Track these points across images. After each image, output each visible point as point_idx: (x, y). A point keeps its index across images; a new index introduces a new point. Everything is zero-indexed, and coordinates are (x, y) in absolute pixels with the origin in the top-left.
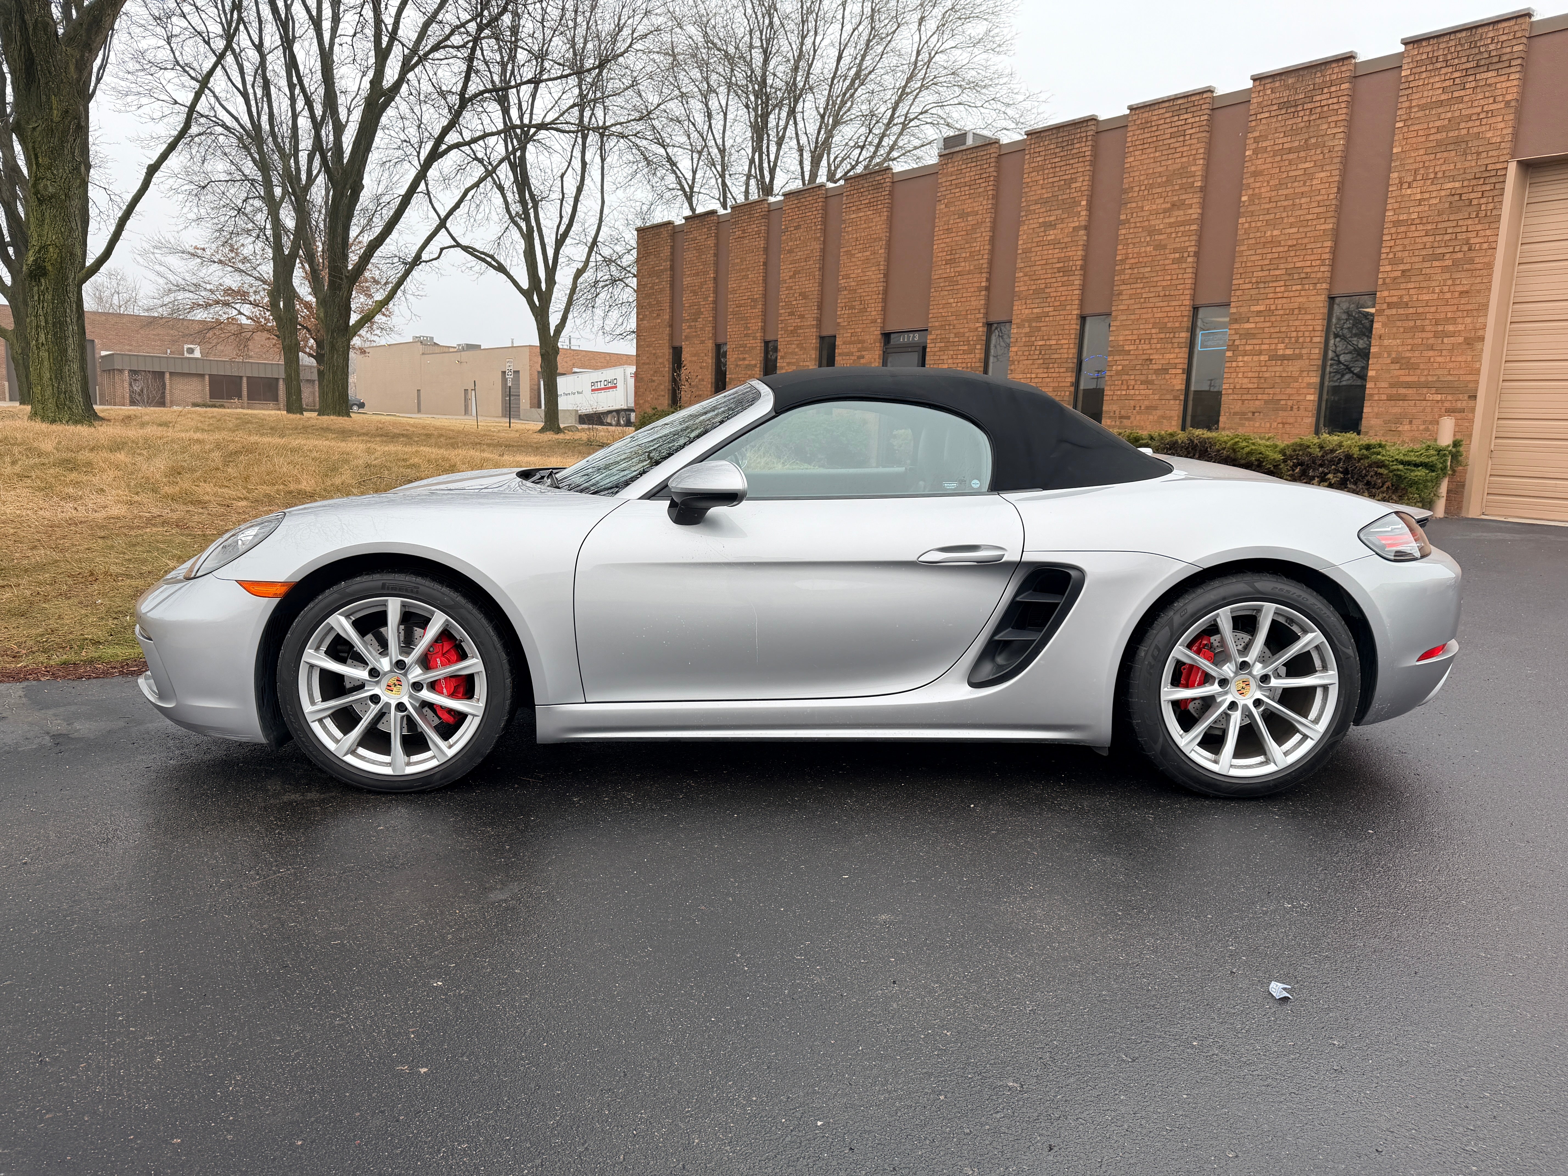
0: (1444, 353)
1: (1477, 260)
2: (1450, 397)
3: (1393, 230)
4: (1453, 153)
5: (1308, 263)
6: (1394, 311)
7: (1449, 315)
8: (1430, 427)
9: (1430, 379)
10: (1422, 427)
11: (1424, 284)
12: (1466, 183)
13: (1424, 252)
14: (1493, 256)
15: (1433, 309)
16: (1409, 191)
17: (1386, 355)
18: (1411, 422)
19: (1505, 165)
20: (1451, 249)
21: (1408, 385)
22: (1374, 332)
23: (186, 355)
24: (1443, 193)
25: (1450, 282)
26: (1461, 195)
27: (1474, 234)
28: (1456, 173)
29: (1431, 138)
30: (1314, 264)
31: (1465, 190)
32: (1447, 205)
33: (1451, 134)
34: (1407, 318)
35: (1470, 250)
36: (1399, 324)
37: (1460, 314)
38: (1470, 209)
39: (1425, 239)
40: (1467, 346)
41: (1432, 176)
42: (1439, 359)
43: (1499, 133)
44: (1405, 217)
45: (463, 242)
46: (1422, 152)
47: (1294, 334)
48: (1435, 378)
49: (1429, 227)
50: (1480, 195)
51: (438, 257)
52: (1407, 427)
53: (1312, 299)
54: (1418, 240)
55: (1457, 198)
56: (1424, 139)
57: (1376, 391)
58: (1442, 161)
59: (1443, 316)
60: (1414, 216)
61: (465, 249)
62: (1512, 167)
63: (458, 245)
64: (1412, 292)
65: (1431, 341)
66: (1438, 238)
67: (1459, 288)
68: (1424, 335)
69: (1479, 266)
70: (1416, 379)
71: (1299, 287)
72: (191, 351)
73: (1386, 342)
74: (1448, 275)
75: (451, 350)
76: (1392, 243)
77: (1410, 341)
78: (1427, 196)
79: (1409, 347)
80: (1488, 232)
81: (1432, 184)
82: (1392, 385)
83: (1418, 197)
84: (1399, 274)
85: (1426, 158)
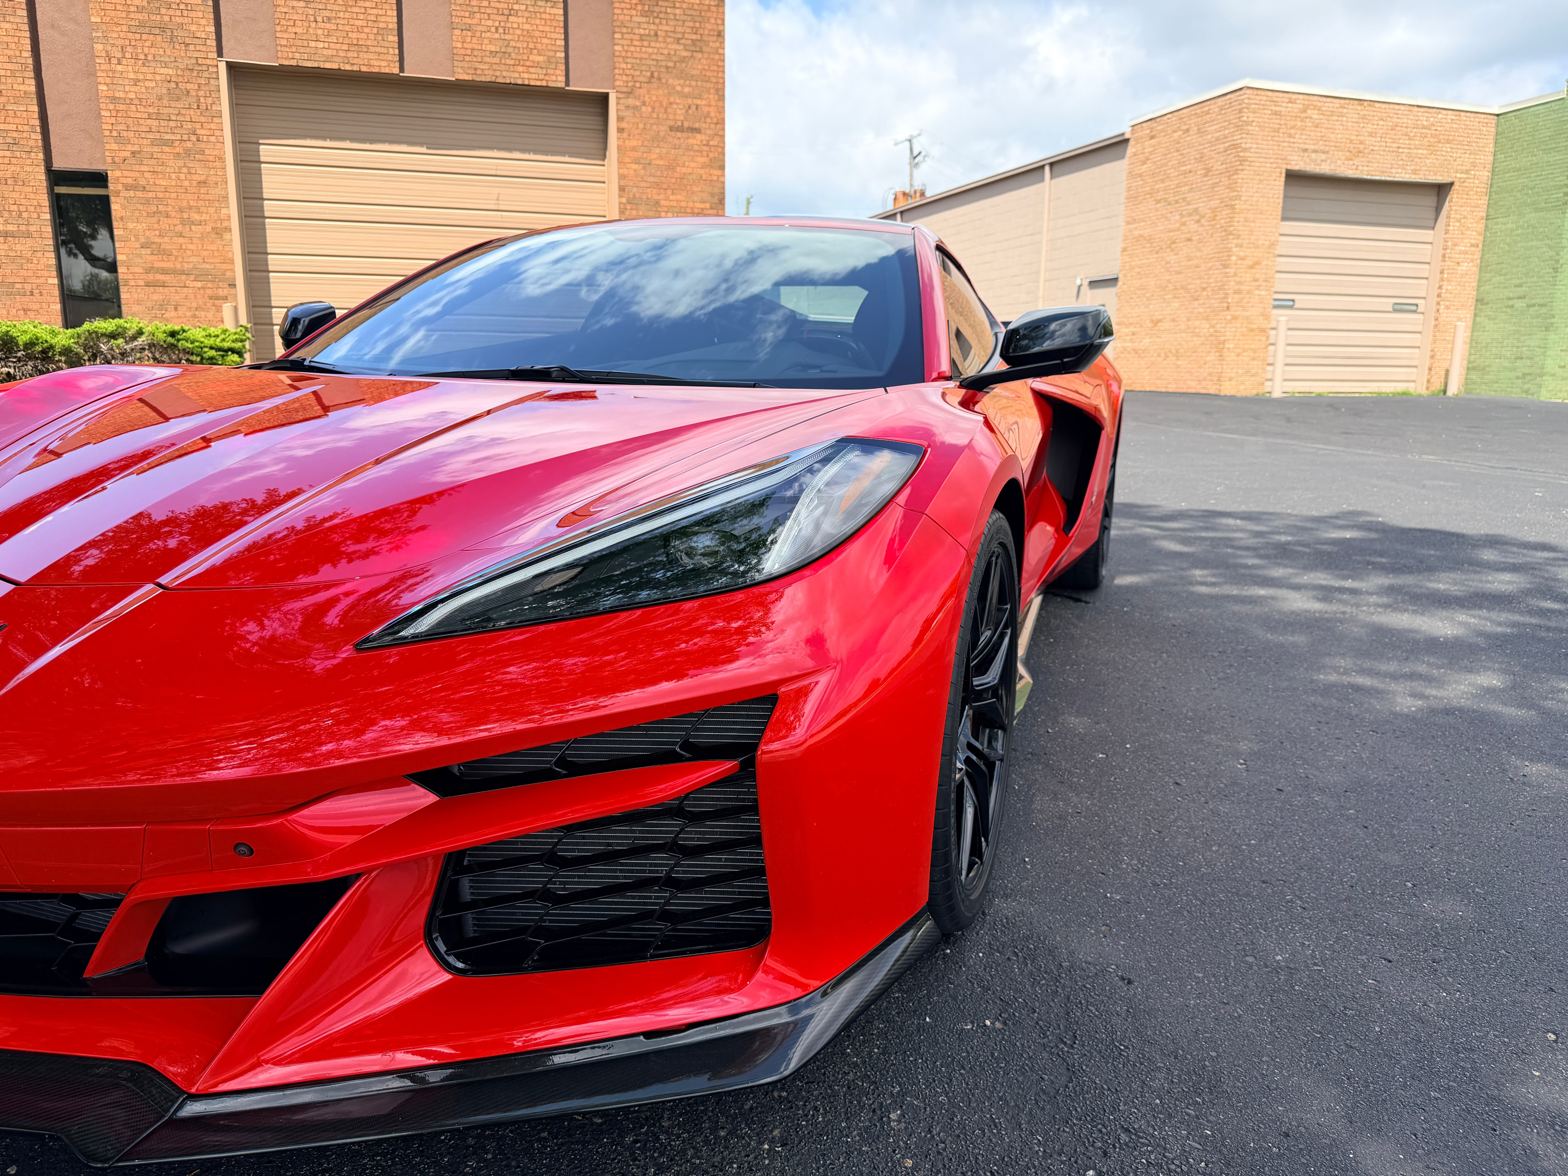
0: (195, 240)
1: (207, 152)
2: (210, 285)
3: (111, 107)
4: (159, 38)
5: (14, 127)
6: (132, 193)
7: (192, 203)
8: (197, 313)
9: (186, 266)
10: (189, 314)
11: (159, 169)
12: (179, 72)
13: (150, 136)
14: (222, 150)
15: (174, 195)
16: (119, 68)
17: (133, 239)
18: (176, 309)
19: (215, 63)
20: (179, 137)
21: (164, 271)
22: (113, 213)
24: (158, 78)
25: (185, 170)
26: (177, 84)
27: (198, 126)
28: (167, 59)
29: (132, 16)
30: (20, 128)
31: (180, 79)
32: (164, 91)
33: (154, 18)
34: (148, 202)
35: (198, 140)
36: (141, 207)
37: (201, 203)
38: (189, 100)
39: (149, 122)
40: (216, 236)
41: (142, 57)
42: (191, 247)
43: (202, 29)
44: (122, 95)
46: (125, 28)
47: (15, 208)
48: (191, 266)
49: (151, 110)
50: (196, 87)
52: (173, 314)
53: (29, 169)
54: (141, 121)
55: (173, 85)
56: (124, 15)
57: (131, 276)
58: (148, 44)
59: (185, 204)
60: (132, 96)
62: (222, 67)
64: (146, 175)
65: (179, 228)
66: (163, 123)
67: (196, 177)
68: (170, 221)
69: (211, 158)
70: (172, 266)
71: (8, 154)
73: (131, 226)
74: (180, 163)
76: (113, 120)
77: (156, 226)
78: (141, 77)
79: (157, 233)
80: (213, 126)
81: (144, 65)
82: (148, 271)
83: (132, 76)
84: (128, 154)
85: (130, 35)
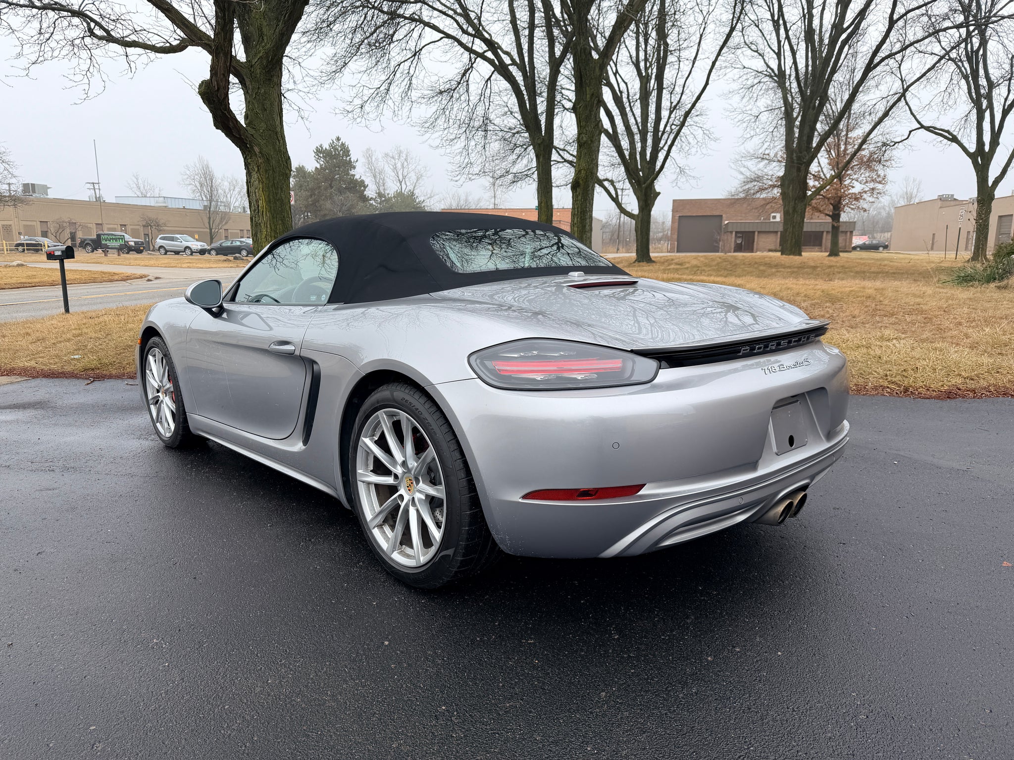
23: (772, 220)
45: (926, 124)
51: (907, 138)
61: (928, 129)
63: (922, 127)
72: (774, 217)
75: (964, 202)
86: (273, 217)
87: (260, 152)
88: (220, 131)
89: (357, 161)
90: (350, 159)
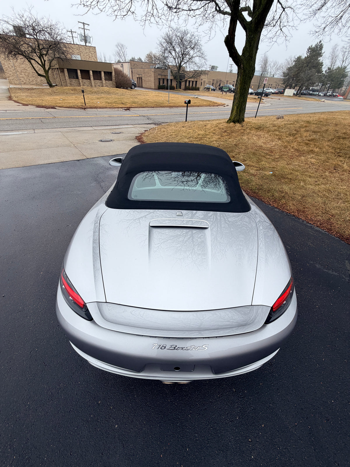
86: (240, 96)
87: (243, 67)
88: (231, 58)
89: (324, 53)
90: (321, 52)
